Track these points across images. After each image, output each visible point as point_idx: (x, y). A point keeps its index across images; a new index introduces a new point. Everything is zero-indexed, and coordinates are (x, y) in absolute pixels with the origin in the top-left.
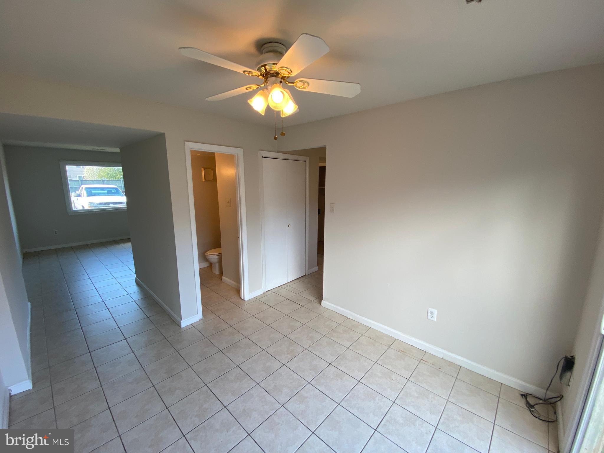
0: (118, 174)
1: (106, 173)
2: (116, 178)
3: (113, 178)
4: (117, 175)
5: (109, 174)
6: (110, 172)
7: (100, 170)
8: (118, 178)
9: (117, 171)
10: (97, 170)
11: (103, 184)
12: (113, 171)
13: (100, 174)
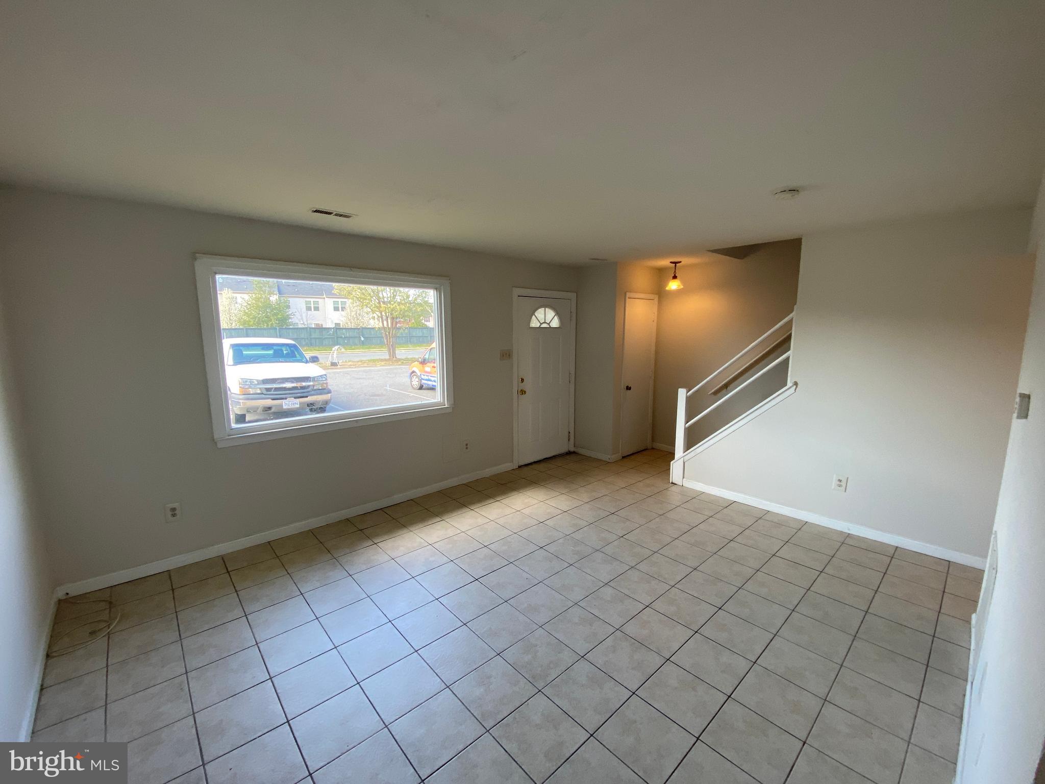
0: (272, 318)
1: (251, 317)
2: (268, 325)
3: (262, 325)
4: (271, 320)
5: (256, 317)
6: (259, 314)
7: (241, 311)
8: (272, 324)
9: (270, 313)
10: (236, 311)
11: (247, 336)
12: (264, 313)
13: (242, 318)
